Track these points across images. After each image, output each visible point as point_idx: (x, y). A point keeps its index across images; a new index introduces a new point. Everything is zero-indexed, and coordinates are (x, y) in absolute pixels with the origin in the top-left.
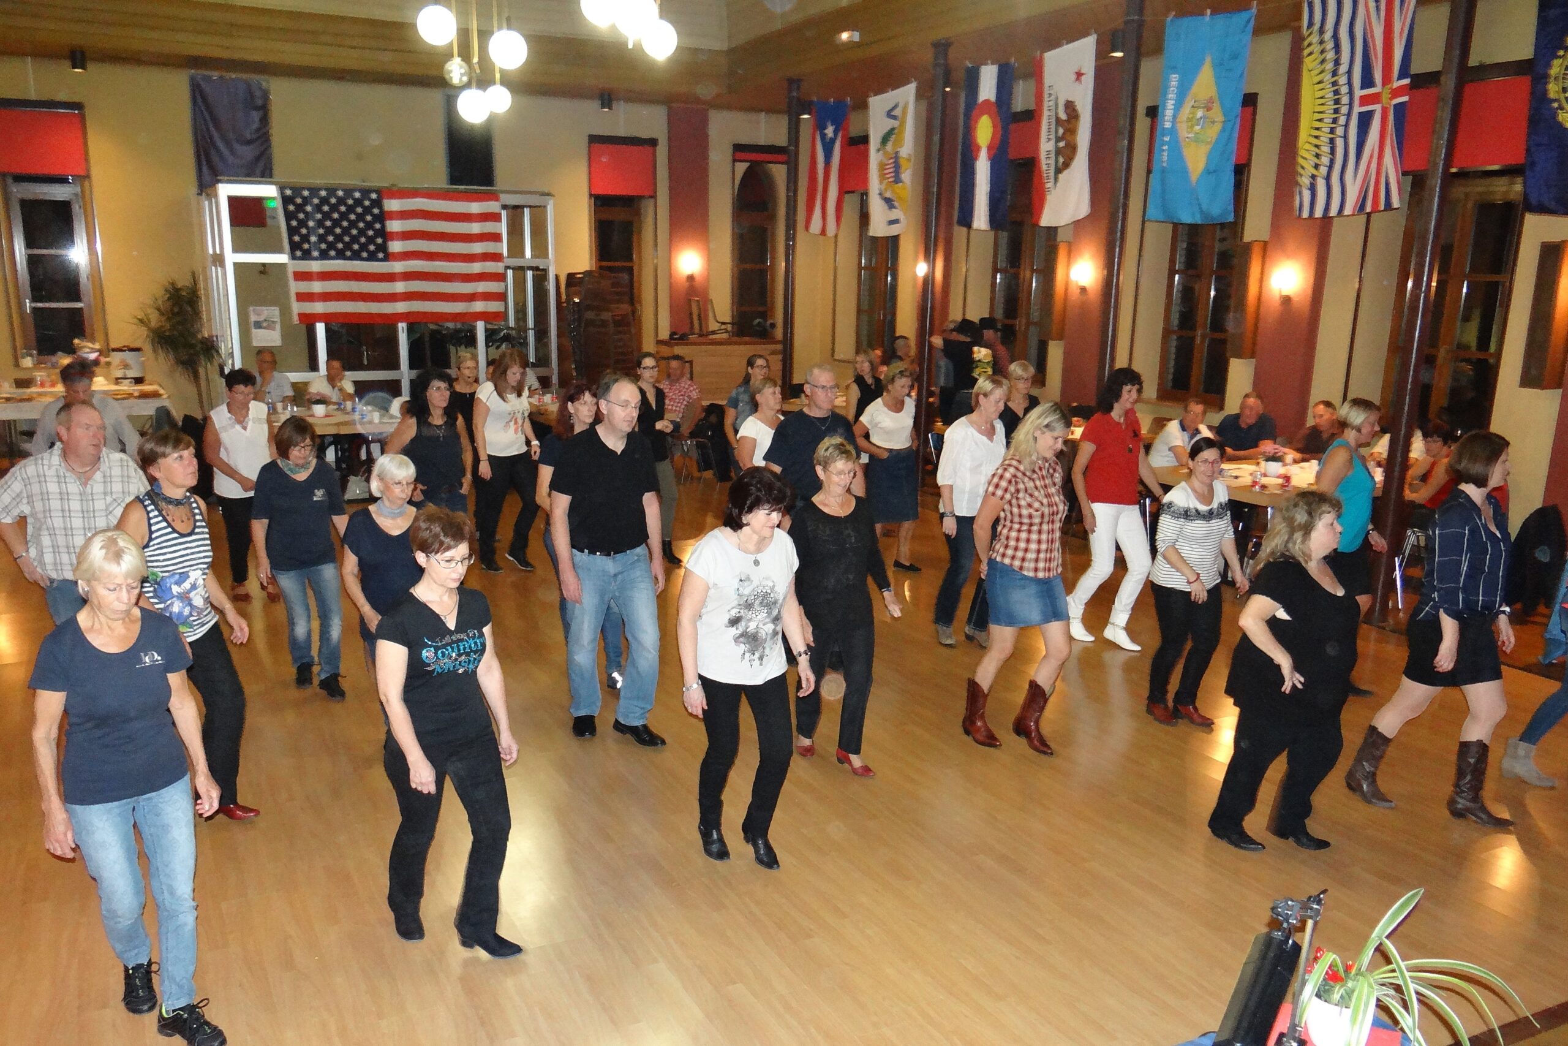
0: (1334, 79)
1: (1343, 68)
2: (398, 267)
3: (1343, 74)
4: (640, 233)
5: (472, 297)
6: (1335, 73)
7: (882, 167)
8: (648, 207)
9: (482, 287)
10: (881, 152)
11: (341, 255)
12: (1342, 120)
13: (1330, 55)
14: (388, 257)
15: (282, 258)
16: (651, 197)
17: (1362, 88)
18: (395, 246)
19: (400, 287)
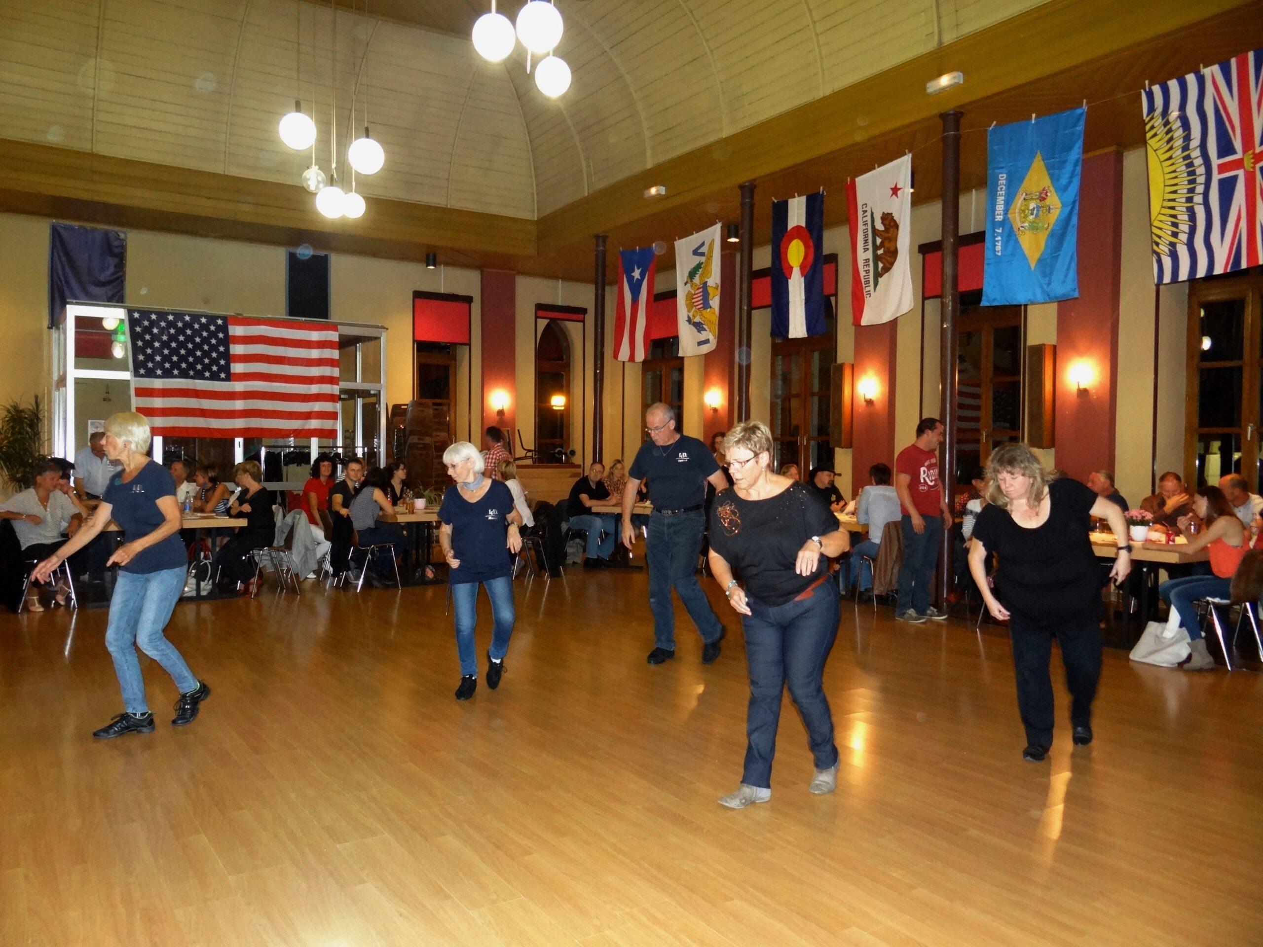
0: (1186, 153)
1: (1195, 142)
2: (239, 386)
3: (1195, 148)
4: (455, 374)
5: (308, 416)
6: (1186, 148)
7: (690, 297)
8: (463, 352)
9: (317, 406)
10: (689, 285)
11: (184, 374)
12: (1200, 189)
13: (1179, 133)
14: (229, 377)
15: (126, 375)
16: (466, 344)
17: (1220, 156)
18: (237, 368)
19: (239, 405)
